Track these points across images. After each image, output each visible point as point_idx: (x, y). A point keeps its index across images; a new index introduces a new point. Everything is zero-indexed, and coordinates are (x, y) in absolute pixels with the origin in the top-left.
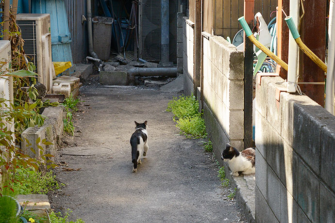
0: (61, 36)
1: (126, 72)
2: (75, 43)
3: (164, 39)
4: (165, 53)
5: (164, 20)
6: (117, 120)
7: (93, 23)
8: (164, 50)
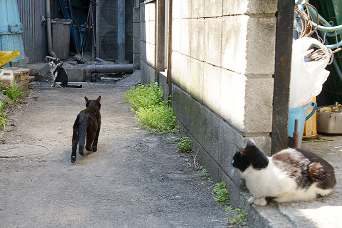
0: (11, 25)
1: (82, 69)
2: (34, 41)
3: (121, 39)
4: (121, 52)
5: (121, 19)
6: (63, 111)
7: (52, 24)
8: (121, 49)
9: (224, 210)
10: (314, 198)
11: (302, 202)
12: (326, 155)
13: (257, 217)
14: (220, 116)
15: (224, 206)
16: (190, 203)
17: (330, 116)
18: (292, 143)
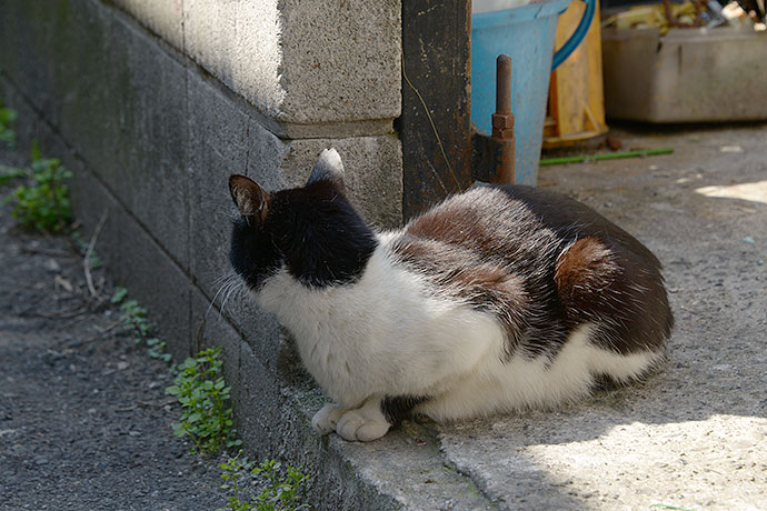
9: (217, 476)
10: (586, 392)
11: (537, 413)
12: (638, 213)
13: (351, 491)
14: (185, 53)
15: (215, 456)
16: (62, 457)
17: (660, 46)
18: (488, 163)
